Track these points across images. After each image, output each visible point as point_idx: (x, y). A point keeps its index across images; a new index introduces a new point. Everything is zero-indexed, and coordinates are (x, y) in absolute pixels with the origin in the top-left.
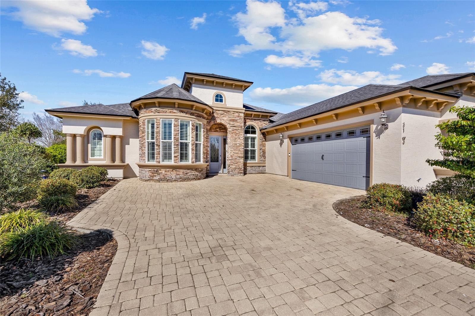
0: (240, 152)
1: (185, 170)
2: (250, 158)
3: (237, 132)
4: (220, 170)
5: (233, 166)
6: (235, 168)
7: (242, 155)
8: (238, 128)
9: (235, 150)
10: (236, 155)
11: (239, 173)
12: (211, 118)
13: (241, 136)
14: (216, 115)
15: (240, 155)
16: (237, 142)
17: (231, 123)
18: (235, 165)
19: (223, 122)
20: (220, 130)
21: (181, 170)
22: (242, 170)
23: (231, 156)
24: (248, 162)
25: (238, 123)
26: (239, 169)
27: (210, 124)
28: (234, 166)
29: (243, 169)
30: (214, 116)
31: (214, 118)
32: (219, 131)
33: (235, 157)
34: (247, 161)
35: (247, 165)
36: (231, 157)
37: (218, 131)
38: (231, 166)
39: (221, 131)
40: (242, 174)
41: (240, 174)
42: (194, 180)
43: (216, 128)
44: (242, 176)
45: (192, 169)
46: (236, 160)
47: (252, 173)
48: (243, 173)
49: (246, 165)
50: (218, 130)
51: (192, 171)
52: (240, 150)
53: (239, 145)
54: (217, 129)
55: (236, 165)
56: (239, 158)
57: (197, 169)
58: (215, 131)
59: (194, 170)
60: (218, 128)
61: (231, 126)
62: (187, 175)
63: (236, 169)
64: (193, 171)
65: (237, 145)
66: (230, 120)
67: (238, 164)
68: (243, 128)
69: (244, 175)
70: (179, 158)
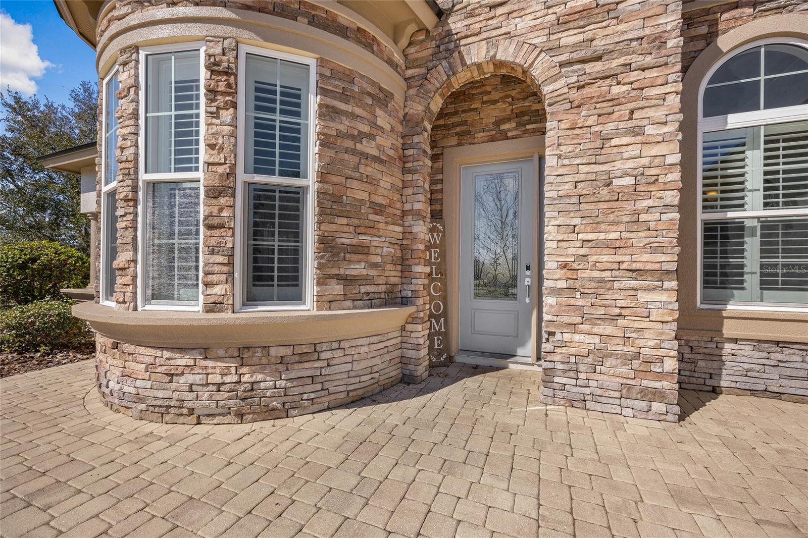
0: (639, 238)
1: (159, 353)
2: (752, 281)
3: (616, 90)
4: (523, 344)
5: (577, 337)
6: (601, 355)
7: (663, 258)
8: (622, 60)
9: (596, 225)
10: (606, 258)
11: (625, 391)
12: (430, 51)
13: (658, 114)
14: (459, 25)
15: (646, 257)
16: (618, 164)
17: (563, 42)
18: (596, 330)
19: (506, 52)
20: (519, 125)
21: (142, 350)
22: (661, 376)
23: (564, 266)
24: (732, 308)
25: (623, 27)
26: (636, 364)
27: (429, 86)
28: (588, 339)
29: (671, 365)
30: (449, 33)
31: (452, 46)
32: (514, 133)
33: (596, 274)
34: (725, 302)
35: (729, 329)
36: (560, 273)
37: (509, 134)
38: (567, 337)
39: (526, 131)
40: (658, 407)
41: (642, 405)
42: (228, 419)
43: (498, 123)
44: (660, 418)
45: (206, 352)
46: (608, 295)
47: (779, 395)
48: (674, 397)
49: (719, 331)
50: (510, 130)
51: (210, 363)
52: (643, 217)
53: (629, 181)
54: (504, 127)
55: (609, 330)
56: (634, 283)
57: (248, 348)
58: (492, 139)
59: (221, 353)
60: (508, 120)
61: (564, 58)
62: (174, 385)
63: (609, 362)
64: (218, 359)
65: (616, 182)
66: (563, 23)
67: (621, 322)
68: (670, 44)
69: (682, 417)
70: (134, 278)
